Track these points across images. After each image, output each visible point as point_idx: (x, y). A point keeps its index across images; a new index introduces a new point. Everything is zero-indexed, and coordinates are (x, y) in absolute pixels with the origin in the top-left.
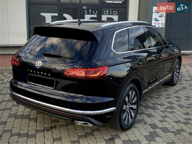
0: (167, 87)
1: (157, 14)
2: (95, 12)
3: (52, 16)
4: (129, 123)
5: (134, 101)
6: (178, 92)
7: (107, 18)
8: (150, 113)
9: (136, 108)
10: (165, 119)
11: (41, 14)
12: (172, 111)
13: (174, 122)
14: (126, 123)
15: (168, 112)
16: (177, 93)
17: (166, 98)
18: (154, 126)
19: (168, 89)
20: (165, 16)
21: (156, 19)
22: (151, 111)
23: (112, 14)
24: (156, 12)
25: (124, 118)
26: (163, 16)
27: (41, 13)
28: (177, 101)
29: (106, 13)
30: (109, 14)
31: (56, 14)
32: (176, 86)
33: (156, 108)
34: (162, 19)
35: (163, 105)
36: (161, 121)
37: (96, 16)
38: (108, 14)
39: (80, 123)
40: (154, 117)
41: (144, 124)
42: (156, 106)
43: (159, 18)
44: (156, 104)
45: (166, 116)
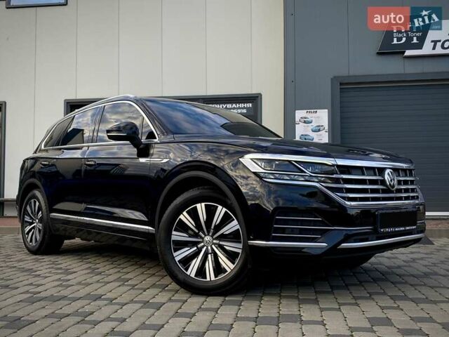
1: (308, 126)
20: (327, 128)
26: (322, 128)
34: (321, 135)
43: (313, 135)
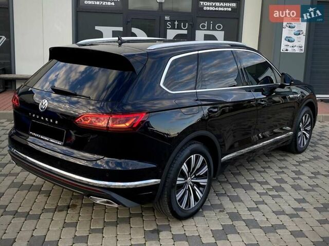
0: (286, 155)
1: (292, 30)
2: (184, 26)
3: (113, 31)
4: (190, 207)
5: (202, 172)
6: (302, 165)
7: (205, 35)
8: (238, 195)
9: (206, 184)
10: (259, 206)
11: (96, 29)
12: (276, 193)
13: (273, 212)
14: (183, 206)
15: (270, 195)
16: (299, 165)
17: (276, 172)
18: (235, 216)
19: (286, 158)
20: (305, 33)
21: (290, 37)
22: (240, 192)
23: (214, 29)
24: (290, 27)
25: (178, 199)
26: (301, 33)
27: (96, 27)
28: (294, 179)
29: (203, 26)
30: (208, 29)
31: (121, 29)
32: (304, 153)
33: (251, 188)
34: (300, 38)
35: (266, 183)
36: (250, 209)
37: (185, 32)
38: (206, 28)
39: (99, 201)
40: (241, 201)
41: (220, 211)
42: (253, 184)
43: (295, 37)
44: (255, 181)
45: (263, 202)
